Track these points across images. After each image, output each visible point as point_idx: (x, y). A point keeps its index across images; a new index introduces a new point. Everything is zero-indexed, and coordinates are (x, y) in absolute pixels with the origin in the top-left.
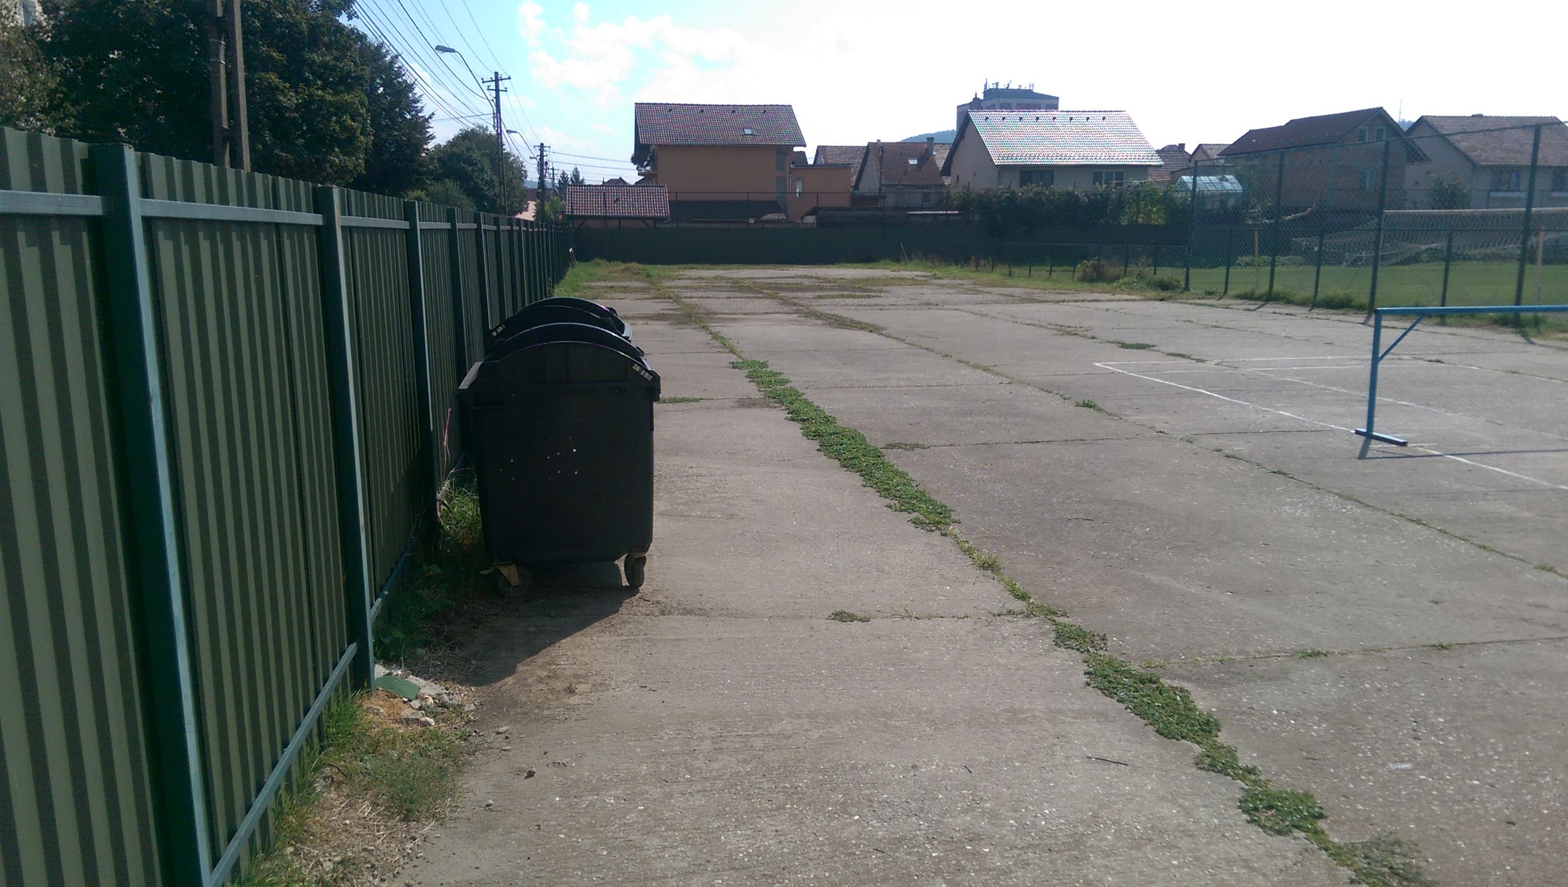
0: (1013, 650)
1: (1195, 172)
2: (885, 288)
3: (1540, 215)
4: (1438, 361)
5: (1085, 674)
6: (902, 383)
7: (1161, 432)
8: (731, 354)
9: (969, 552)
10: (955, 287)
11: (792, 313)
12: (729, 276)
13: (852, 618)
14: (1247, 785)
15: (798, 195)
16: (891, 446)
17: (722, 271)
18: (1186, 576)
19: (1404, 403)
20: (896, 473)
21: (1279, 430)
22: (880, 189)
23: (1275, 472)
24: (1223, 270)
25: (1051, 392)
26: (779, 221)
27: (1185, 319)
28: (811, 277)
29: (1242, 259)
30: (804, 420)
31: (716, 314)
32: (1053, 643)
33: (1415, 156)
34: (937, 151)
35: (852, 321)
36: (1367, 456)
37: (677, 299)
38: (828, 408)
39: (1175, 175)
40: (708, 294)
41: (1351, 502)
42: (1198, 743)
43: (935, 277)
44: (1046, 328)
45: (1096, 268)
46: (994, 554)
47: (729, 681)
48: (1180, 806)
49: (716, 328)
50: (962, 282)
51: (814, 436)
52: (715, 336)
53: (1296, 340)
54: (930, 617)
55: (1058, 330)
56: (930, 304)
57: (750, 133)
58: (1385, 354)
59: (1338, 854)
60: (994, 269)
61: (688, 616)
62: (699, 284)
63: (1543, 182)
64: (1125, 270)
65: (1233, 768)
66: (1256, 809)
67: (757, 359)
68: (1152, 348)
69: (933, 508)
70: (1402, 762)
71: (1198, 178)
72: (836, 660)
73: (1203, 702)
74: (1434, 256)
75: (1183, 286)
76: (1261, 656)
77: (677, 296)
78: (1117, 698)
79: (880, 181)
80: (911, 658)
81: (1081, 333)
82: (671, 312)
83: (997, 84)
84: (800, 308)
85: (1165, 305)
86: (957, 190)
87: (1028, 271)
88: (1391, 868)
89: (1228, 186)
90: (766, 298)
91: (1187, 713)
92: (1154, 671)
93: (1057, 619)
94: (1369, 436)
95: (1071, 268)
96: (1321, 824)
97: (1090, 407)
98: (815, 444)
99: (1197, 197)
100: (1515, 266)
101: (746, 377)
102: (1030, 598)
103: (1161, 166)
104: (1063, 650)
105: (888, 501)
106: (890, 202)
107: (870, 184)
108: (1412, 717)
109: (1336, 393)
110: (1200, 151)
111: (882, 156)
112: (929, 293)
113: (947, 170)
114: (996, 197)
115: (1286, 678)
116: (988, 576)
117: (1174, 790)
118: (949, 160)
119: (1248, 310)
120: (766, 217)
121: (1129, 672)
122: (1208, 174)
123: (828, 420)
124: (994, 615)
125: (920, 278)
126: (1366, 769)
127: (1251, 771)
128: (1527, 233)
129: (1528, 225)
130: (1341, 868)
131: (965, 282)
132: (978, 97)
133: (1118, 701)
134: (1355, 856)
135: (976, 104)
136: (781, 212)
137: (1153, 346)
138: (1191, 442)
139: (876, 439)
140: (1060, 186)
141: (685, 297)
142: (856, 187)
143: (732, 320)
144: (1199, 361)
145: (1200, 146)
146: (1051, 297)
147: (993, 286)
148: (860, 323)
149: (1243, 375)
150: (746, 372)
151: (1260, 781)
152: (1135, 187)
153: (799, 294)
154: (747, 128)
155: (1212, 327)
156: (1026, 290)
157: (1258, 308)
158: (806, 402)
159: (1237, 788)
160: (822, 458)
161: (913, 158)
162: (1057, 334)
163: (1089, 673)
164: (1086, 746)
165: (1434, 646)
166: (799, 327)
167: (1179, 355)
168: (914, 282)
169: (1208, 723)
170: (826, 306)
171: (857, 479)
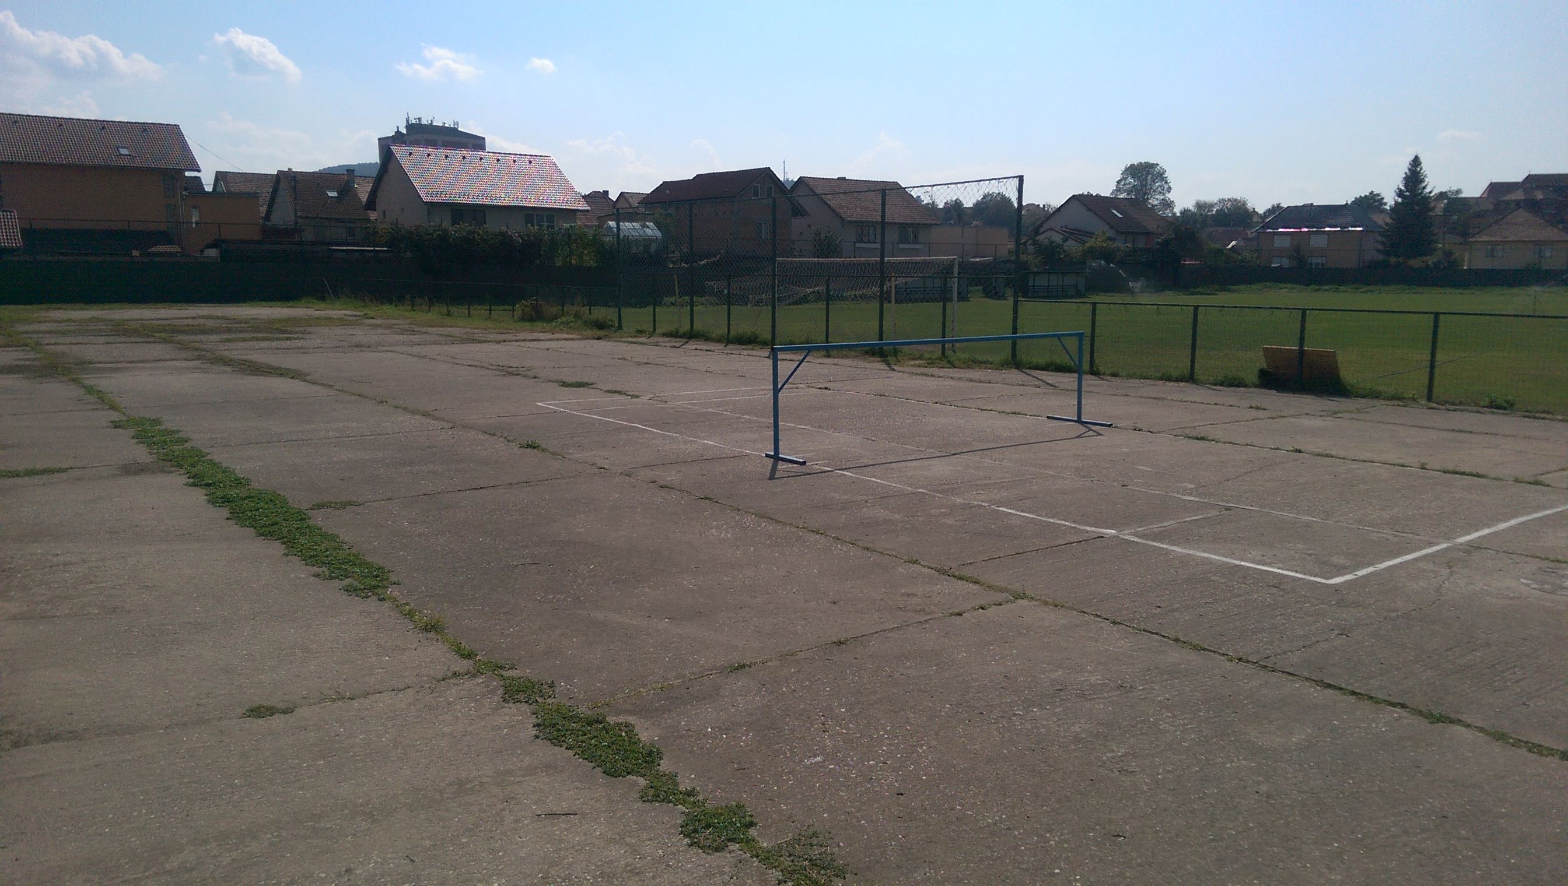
0: (459, 714)
1: (618, 218)
2: (309, 329)
3: (892, 264)
4: (826, 388)
5: (534, 726)
6: (331, 434)
7: (601, 468)
8: (111, 412)
9: (410, 615)
10: (389, 327)
11: (192, 360)
12: (110, 317)
13: (272, 711)
14: (687, 808)
15: (194, 226)
16: (319, 506)
17: (99, 312)
18: (629, 609)
19: (803, 427)
20: (325, 536)
21: (705, 458)
22: (296, 223)
23: (702, 499)
24: (651, 308)
25: (494, 435)
26: (171, 255)
27: (620, 357)
28: (218, 318)
29: (667, 299)
30: (208, 485)
31: (91, 363)
32: (501, 700)
33: (798, 211)
34: (358, 184)
35: (269, 367)
36: (776, 477)
37: (37, 346)
38: (240, 469)
39: (602, 219)
40: (80, 339)
41: (765, 520)
42: (643, 776)
43: (366, 316)
44: (488, 369)
45: (535, 308)
46: (437, 615)
47: (111, 816)
48: (627, 844)
49: (90, 380)
50: (396, 322)
51: (223, 503)
52: (90, 390)
53: (715, 374)
54: (366, 695)
55: (500, 371)
56: (362, 346)
57: (128, 153)
58: (783, 385)
59: (767, 858)
60: (431, 309)
61: (53, 743)
62: (67, 328)
63: (891, 236)
64: (563, 310)
65: (674, 794)
66: (695, 831)
67: (148, 416)
68: (592, 386)
69: (369, 572)
70: (815, 756)
71: (621, 223)
72: (252, 765)
73: (646, 733)
74: (818, 297)
75: (617, 325)
76: (696, 676)
77: (37, 343)
78: (565, 745)
79: (296, 211)
80: (343, 745)
81: (523, 373)
82: (28, 363)
83: (420, 119)
84: (203, 353)
85: (602, 343)
86: (385, 226)
87: (467, 311)
88: (811, 860)
89: (649, 232)
90: (159, 343)
91: (633, 747)
92: (600, 711)
93: (505, 674)
94: (776, 458)
95: (510, 307)
96: (753, 832)
97: (534, 447)
98: (225, 512)
99: (623, 243)
100: (876, 305)
101: (133, 438)
102: (477, 655)
103: (587, 211)
104: (511, 705)
105: (315, 569)
106: (309, 235)
107: (284, 215)
108: (820, 712)
109: (749, 421)
110: (622, 198)
111: (295, 186)
112: (359, 334)
113: (371, 204)
114: (427, 235)
115: (718, 695)
116: (432, 639)
117: (621, 829)
118: (374, 193)
119: (674, 347)
120: (153, 250)
121: (576, 716)
122: (631, 220)
123: (239, 482)
124: (438, 681)
125: (351, 318)
126: (786, 769)
127: (690, 793)
128: (883, 279)
129: (882, 272)
130: (770, 872)
131: (400, 321)
132: (400, 130)
133: (567, 748)
134: (781, 856)
135: (398, 138)
136: (174, 244)
137: (592, 384)
138: (630, 477)
139: (299, 500)
140: (493, 226)
141: (48, 344)
142: (267, 217)
143: (113, 370)
144: (633, 396)
145: (622, 194)
146: (491, 337)
147: (432, 326)
148: (278, 368)
149: (672, 408)
150: (131, 432)
151: (698, 801)
152: (566, 230)
153: (203, 337)
154: (122, 147)
155: (644, 364)
156: (468, 330)
157: (682, 345)
158: (213, 464)
159: (677, 813)
160: (234, 528)
161: (332, 189)
162: (499, 375)
163: (538, 725)
164: (536, 803)
165: (835, 643)
166: (202, 375)
167: (616, 392)
168: (342, 322)
169: (650, 753)
170: (238, 351)
171: (277, 548)
